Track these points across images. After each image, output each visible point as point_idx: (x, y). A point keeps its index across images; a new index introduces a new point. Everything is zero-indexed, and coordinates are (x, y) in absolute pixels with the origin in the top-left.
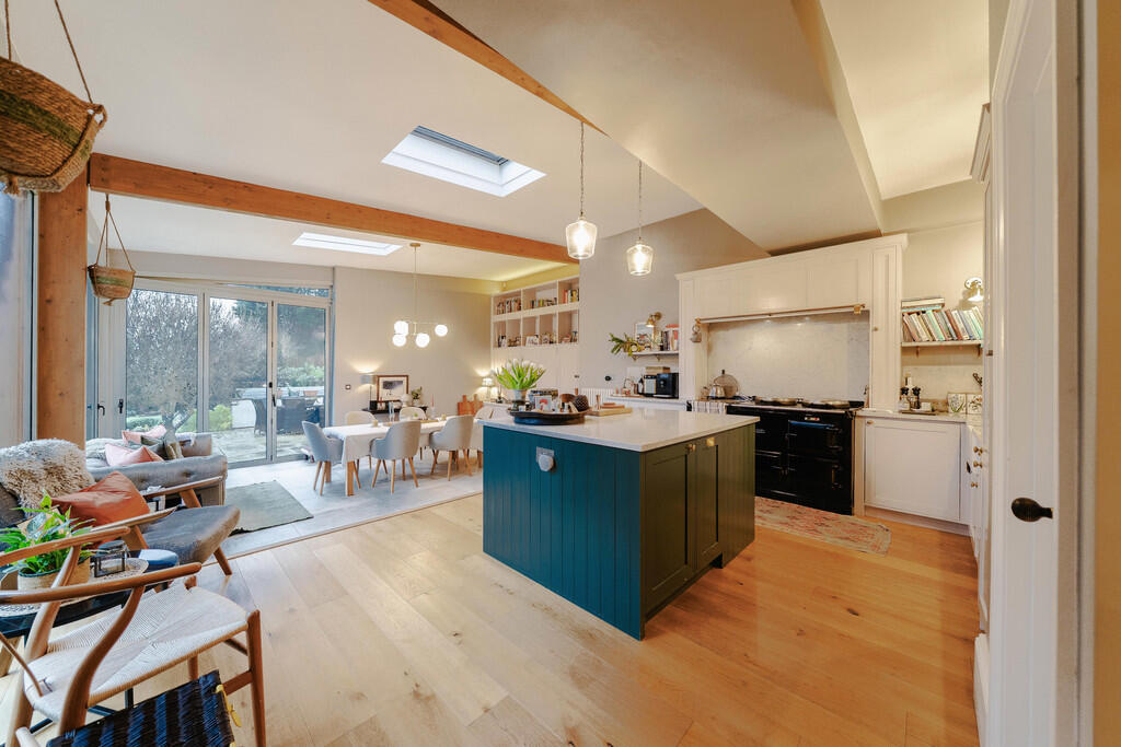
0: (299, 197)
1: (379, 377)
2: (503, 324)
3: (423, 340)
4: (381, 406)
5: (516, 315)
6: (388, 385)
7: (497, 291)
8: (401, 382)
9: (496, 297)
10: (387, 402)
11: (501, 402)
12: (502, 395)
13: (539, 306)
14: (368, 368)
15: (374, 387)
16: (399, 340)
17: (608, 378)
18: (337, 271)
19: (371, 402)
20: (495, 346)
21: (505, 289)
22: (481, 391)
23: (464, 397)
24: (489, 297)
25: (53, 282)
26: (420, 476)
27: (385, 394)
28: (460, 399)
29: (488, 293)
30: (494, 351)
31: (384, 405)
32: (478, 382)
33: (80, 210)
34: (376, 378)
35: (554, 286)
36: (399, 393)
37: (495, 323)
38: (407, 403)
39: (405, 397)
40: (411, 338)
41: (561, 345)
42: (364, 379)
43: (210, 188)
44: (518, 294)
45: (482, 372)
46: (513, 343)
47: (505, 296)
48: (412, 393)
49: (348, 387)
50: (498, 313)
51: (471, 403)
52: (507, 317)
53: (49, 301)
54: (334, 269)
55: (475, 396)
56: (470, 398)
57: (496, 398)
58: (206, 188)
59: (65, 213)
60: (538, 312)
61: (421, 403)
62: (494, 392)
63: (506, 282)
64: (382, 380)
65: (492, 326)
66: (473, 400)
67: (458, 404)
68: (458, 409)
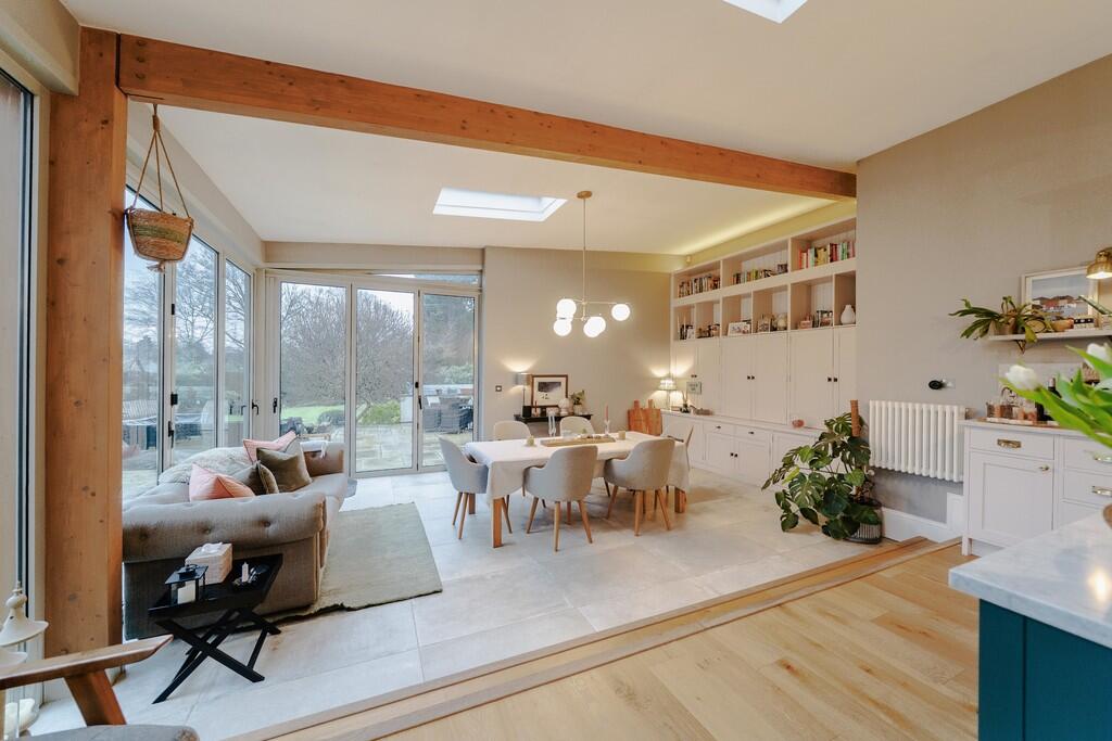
0: (421, 96)
1: (534, 376)
2: (688, 308)
3: (595, 327)
4: (536, 413)
5: (709, 295)
6: (544, 387)
7: (678, 268)
8: (560, 383)
9: (678, 275)
10: (543, 408)
11: (687, 412)
12: (689, 403)
13: (749, 280)
14: (520, 367)
15: (528, 388)
16: (562, 328)
17: (936, 385)
18: (487, 253)
19: (524, 407)
20: (676, 339)
21: (689, 264)
22: (658, 396)
23: (636, 403)
24: (670, 274)
25: (68, 233)
26: (591, 518)
27: (541, 398)
28: (630, 406)
29: (669, 271)
30: (676, 344)
31: (539, 410)
32: (654, 384)
33: (105, 122)
34: (530, 379)
35: (782, 246)
36: (557, 398)
37: (677, 309)
38: (567, 409)
39: (564, 403)
40: (578, 324)
41: (797, 333)
42: (517, 379)
43: (291, 84)
44: (715, 266)
45: (658, 372)
46: (706, 333)
47: (690, 274)
48: (573, 397)
49: (499, 389)
50: (681, 295)
51: (645, 411)
52: (694, 299)
53: (61, 261)
54: (483, 250)
55: (651, 402)
56: (644, 404)
57: (681, 406)
58: (284, 84)
59: (85, 127)
60: (746, 287)
61: (584, 409)
62: (677, 398)
63: (690, 255)
64: (537, 380)
65: (672, 313)
66: (647, 407)
67: (629, 412)
68: (629, 418)
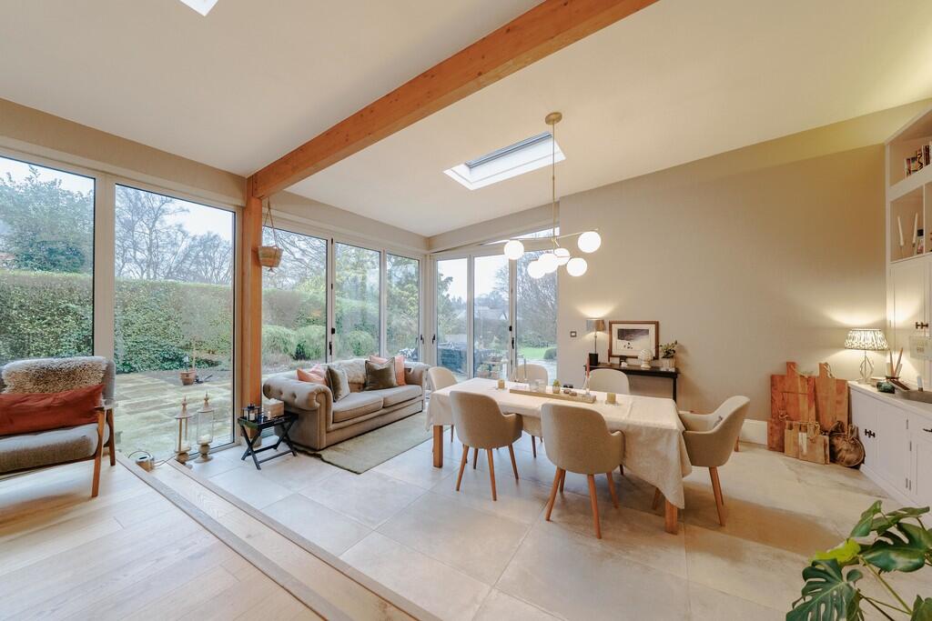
1: (614, 323)
6: (623, 334)
8: (646, 331)
10: (622, 358)
14: (597, 312)
15: (605, 335)
22: (844, 358)
23: (792, 364)
24: (882, 147)
27: (621, 347)
28: (777, 367)
32: (838, 339)
34: (607, 325)
37: (895, 203)
38: (648, 362)
39: (645, 354)
45: (849, 317)
49: (574, 334)
51: (809, 379)
54: (559, 203)
55: (823, 367)
56: (809, 369)
64: (615, 328)
65: (888, 206)
66: (817, 373)
67: (773, 377)
68: (772, 385)
